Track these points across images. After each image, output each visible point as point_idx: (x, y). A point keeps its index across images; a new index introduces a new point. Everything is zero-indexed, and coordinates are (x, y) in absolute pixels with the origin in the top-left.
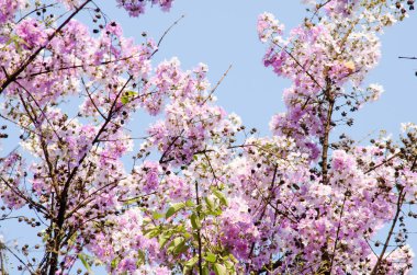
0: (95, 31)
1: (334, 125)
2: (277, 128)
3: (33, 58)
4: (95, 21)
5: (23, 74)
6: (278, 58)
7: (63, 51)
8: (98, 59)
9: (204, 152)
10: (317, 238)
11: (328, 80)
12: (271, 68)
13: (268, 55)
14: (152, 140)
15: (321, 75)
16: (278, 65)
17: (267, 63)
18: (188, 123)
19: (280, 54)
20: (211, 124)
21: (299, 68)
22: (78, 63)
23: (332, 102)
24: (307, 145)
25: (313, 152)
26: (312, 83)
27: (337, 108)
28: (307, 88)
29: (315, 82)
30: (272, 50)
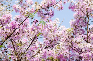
0: (32, 23)
1: (90, 25)
2: (72, 25)
3: (14, 31)
4: (32, 20)
5: (12, 35)
6: (73, 7)
7: (22, 28)
8: (32, 30)
9: (58, 44)
10: (87, 58)
11: (87, 12)
12: (71, 9)
13: (70, 6)
14: (45, 44)
16: (73, 8)
17: (70, 8)
18: (53, 36)
19: (73, 5)
20: (60, 36)
21: (79, 9)
22: (27, 31)
23: (89, 18)
24: (81, 30)
25: (83, 32)
26: (83, 13)
27: (90, 20)
28: (81, 15)
29: (84, 13)
30: (71, 4)
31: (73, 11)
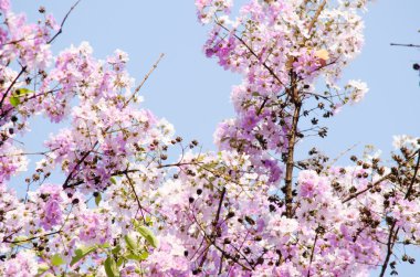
1: (301, 136)
2: (223, 140)
6: (225, 46)
9: (126, 172)
11: (292, 74)
12: (215, 58)
14: (53, 156)
15: (284, 68)
16: (225, 54)
17: (210, 52)
18: (103, 133)
19: (226, 40)
21: (254, 58)
23: (298, 105)
24: (264, 162)
25: (273, 172)
26: (271, 78)
27: (306, 113)
28: (264, 86)
29: (275, 77)
30: (216, 34)
31: (226, 69)
